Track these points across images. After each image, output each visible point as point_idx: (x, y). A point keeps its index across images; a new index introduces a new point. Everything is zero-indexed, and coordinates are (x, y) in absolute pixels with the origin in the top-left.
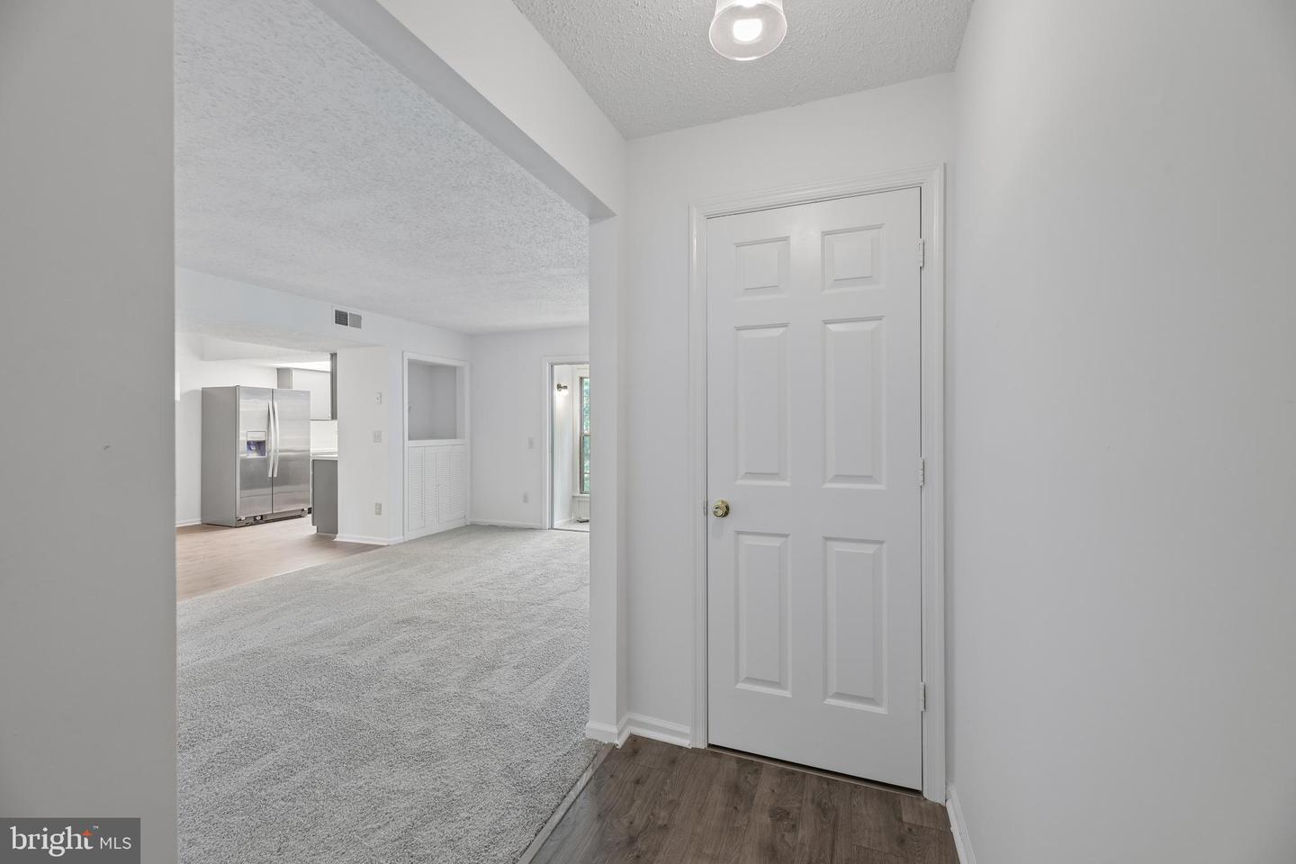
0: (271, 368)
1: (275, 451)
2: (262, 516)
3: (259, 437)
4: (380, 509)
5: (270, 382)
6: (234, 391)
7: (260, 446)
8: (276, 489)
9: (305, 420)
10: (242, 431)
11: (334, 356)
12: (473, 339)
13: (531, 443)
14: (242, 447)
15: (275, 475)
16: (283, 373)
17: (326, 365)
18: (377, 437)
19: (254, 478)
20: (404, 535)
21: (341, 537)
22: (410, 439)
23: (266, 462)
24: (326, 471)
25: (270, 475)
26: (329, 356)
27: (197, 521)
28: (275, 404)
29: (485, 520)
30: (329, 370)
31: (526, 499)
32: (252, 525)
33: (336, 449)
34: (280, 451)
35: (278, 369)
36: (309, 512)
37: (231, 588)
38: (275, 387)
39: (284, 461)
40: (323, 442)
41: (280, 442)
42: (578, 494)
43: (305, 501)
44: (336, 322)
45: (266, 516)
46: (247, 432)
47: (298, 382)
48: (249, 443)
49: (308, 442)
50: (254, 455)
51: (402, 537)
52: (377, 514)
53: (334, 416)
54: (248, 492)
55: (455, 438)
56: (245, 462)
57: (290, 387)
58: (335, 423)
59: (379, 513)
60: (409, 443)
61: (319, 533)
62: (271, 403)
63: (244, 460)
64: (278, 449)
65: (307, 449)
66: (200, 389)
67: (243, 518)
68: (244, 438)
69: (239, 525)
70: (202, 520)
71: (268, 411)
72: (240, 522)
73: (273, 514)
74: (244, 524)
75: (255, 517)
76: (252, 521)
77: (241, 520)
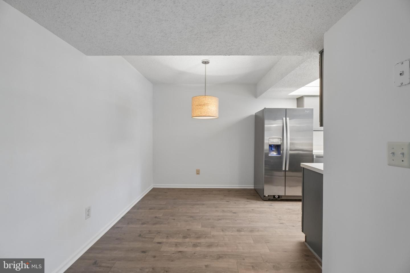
0: (293, 98)
1: (287, 150)
2: (278, 196)
3: (276, 141)
6: (263, 112)
7: (278, 147)
10: (266, 138)
14: (266, 147)
15: (287, 169)
16: (299, 101)
23: (281, 158)
25: (284, 169)
28: (287, 119)
32: (272, 200)
34: (291, 150)
35: (297, 99)
41: (289, 145)
45: (281, 196)
46: (269, 139)
48: (270, 146)
49: (312, 145)
50: (274, 154)
61: (306, 244)
62: (284, 118)
63: (267, 155)
64: (289, 149)
65: (311, 150)
66: (254, 114)
67: (267, 196)
68: (268, 142)
69: (264, 199)
70: (254, 187)
71: (282, 125)
72: (265, 197)
73: (285, 196)
74: (268, 199)
75: (274, 196)
76: (272, 198)
77: (265, 196)
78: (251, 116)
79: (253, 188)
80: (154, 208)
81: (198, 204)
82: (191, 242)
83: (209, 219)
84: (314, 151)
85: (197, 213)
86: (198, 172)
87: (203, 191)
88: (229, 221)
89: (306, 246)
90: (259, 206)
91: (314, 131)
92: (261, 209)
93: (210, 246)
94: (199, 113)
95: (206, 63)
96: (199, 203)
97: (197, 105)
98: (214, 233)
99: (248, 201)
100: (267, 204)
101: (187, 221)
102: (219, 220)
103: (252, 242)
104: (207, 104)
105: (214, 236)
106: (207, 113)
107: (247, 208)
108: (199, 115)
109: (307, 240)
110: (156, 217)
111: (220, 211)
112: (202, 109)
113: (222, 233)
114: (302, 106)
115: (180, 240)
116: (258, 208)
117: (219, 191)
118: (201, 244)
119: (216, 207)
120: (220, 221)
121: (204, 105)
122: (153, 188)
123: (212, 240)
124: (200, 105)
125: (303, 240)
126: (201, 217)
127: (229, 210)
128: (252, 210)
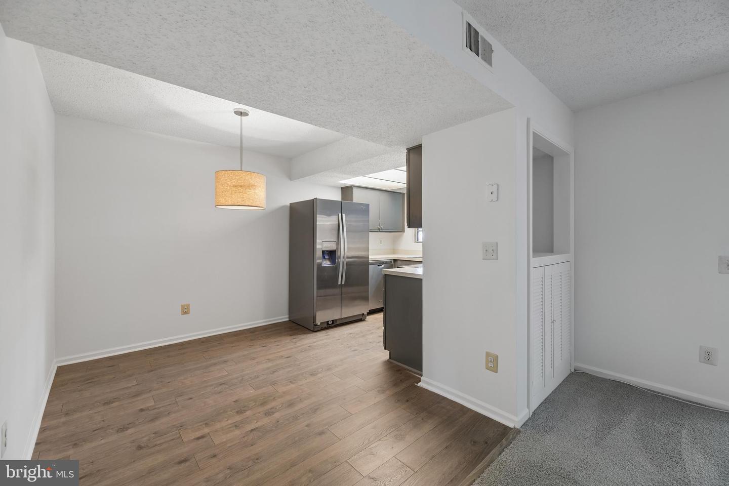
1: (344, 257)
2: (333, 321)
3: (331, 246)
5: (337, 196)
6: (312, 204)
7: (331, 254)
9: (366, 231)
10: (318, 241)
14: (319, 254)
15: (343, 283)
16: (346, 190)
18: (491, 252)
19: (327, 280)
21: (427, 384)
23: (336, 269)
25: (339, 283)
27: (285, 318)
28: (343, 217)
32: (325, 329)
34: (348, 258)
35: (342, 187)
38: (341, 200)
39: (349, 265)
41: (347, 250)
45: (336, 320)
46: (323, 242)
47: (359, 198)
48: (323, 252)
49: (368, 250)
50: (327, 263)
54: (322, 292)
56: (321, 268)
59: (495, 370)
60: (536, 261)
61: (391, 360)
62: (340, 214)
63: (319, 265)
64: (346, 256)
65: (367, 256)
66: (288, 204)
67: (319, 324)
68: (320, 247)
69: (316, 330)
70: (289, 318)
71: (338, 223)
72: (317, 327)
73: (341, 319)
74: (320, 329)
75: (327, 322)
76: (325, 325)
77: (317, 325)
78: (284, 207)
79: (288, 320)
80: (116, 399)
81: (215, 364)
82: (259, 413)
83: (258, 377)
84: (370, 257)
85: (226, 376)
86: (185, 310)
87: (203, 342)
88: (290, 369)
89: (391, 363)
90: (315, 340)
91: (370, 231)
92: (319, 343)
93: (291, 404)
94: (239, 200)
95: (241, 114)
96: (213, 361)
97: (236, 186)
98: (281, 389)
99: (294, 339)
100: (321, 335)
101: (220, 392)
102: (274, 372)
103: (339, 380)
105: (285, 393)
106: (253, 200)
107: (299, 346)
108: (238, 204)
109: (391, 356)
110: (142, 410)
111: (264, 362)
112: (245, 193)
113: (293, 386)
114: (351, 199)
115: (238, 418)
116: (314, 342)
117: (235, 336)
118: (276, 408)
119: (254, 359)
120: (276, 373)
121: (249, 186)
122: (59, 367)
123: (288, 398)
124: (241, 186)
125: (388, 357)
126: (241, 378)
127: (277, 357)
128: (309, 346)
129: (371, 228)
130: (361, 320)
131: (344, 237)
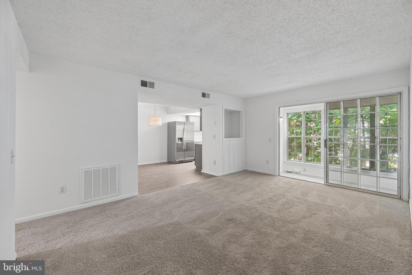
0: (184, 116)
2: (182, 161)
3: (181, 137)
4: (215, 163)
5: (183, 120)
6: (175, 123)
7: (181, 139)
8: (186, 152)
9: (193, 131)
11: (201, 110)
12: (246, 100)
13: (270, 140)
14: (177, 139)
16: (187, 117)
17: (198, 114)
18: (214, 137)
19: (180, 149)
20: (223, 173)
21: (203, 171)
22: (225, 138)
23: (183, 144)
24: (199, 147)
25: (184, 149)
26: (200, 110)
28: (185, 126)
29: (251, 169)
30: (200, 116)
31: (267, 162)
32: (179, 163)
33: (201, 141)
34: (187, 141)
35: (186, 116)
36: (194, 160)
37: (172, 188)
38: (185, 121)
39: (187, 144)
40: (198, 138)
41: (186, 138)
42: (286, 161)
43: (193, 156)
44: (202, 97)
46: (178, 135)
47: (191, 120)
48: (178, 138)
50: (180, 142)
51: (222, 173)
52: (214, 164)
53: (201, 130)
54: (178, 153)
55: (239, 137)
56: (178, 144)
57: (189, 121)
58: (201, 132)
59: (215, 164)
60: (225, 139)
65: (193, 140)
66: (167, 123)
67: (177, 161)
68: (177, 137)
69: (176, 163)
73: (184, 160)
75: (180, 161)
79: (167, 161)
104: (159, 120)
129: (195, 130)
130: (191, 162)
131: (185, 134)
